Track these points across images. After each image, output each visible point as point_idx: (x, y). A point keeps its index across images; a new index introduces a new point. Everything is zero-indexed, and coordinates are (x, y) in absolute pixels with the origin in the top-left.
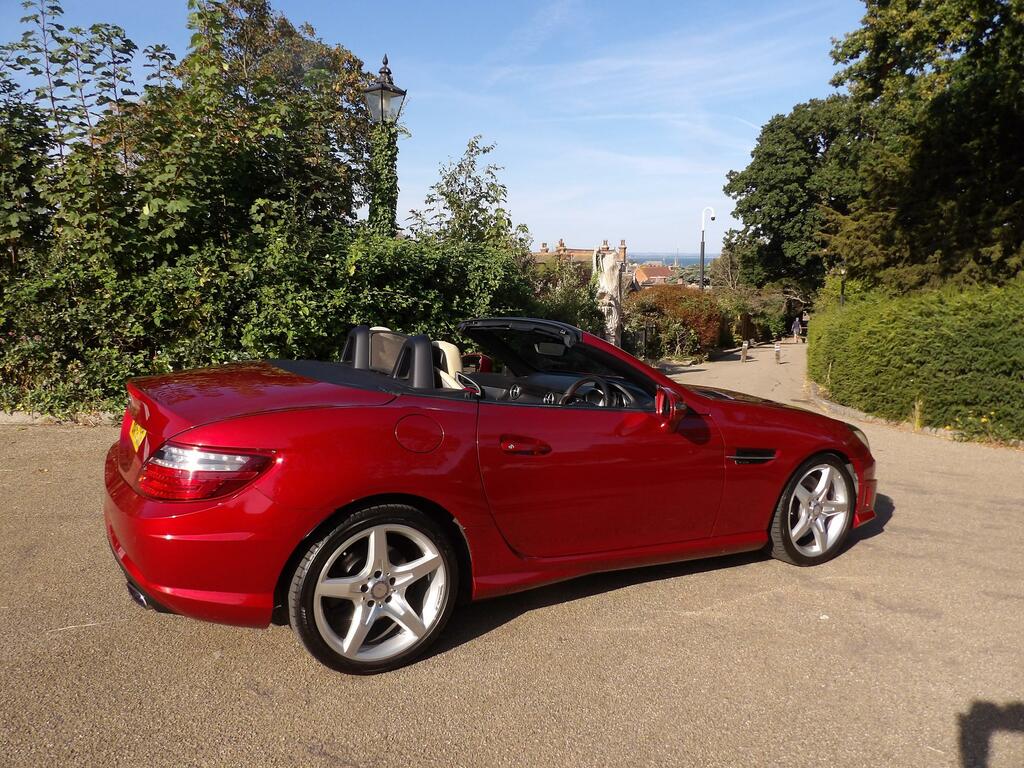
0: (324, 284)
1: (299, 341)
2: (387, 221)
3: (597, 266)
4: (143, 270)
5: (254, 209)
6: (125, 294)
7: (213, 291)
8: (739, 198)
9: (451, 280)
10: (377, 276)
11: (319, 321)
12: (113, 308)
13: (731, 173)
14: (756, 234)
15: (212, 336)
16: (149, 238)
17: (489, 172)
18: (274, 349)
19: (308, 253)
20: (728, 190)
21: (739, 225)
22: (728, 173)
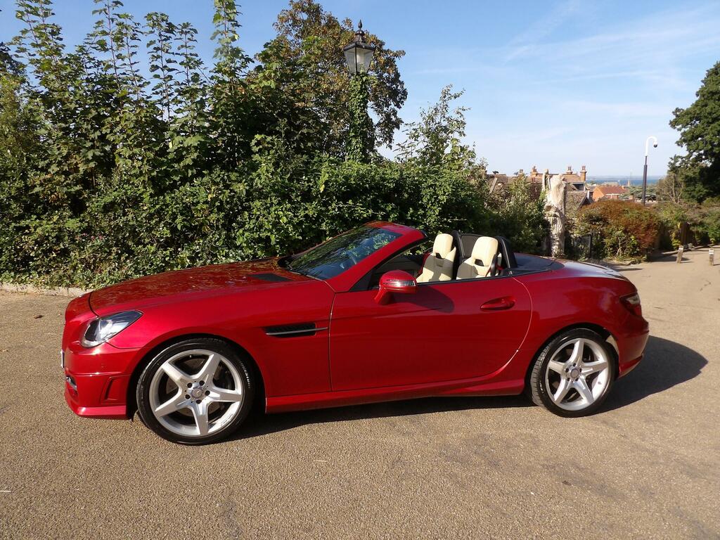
0: (299, 199)
1: (281, 243)
2: (359, 150)
3: (546, 184)
4: (174, 186)
5: (254, 142)
6: (158, 206)
7: (217, 204)
8: (683, 130)
9: (406, 195)
10: (344, 193)
11: (295, 227)
12: (150, 217)
13: (677, 110)
14: (699, 158)
15: (216, 238)
16: (176, 165)
17: (458, 113)
18: (262, 249)
19: (289, 175)
20: (673, 124)
21: (683, 151)
22: (674, 110)
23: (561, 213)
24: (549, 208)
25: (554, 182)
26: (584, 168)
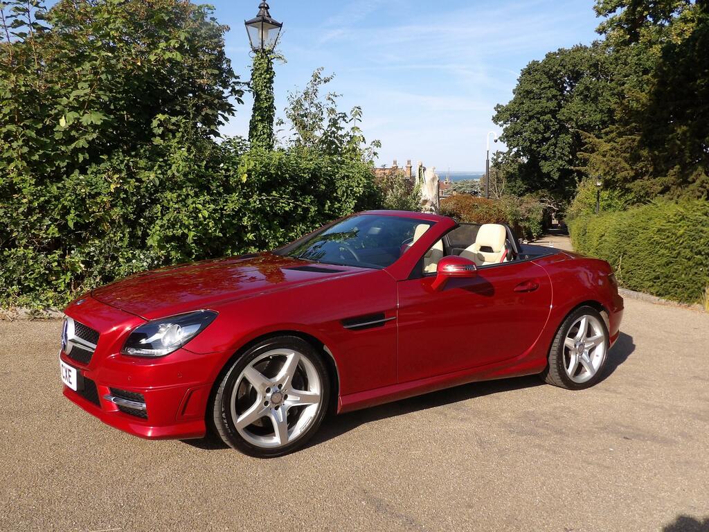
0: (221, 190)
1: (198, 242)
2: (266, 136)
3: (420, 178)
4: (57, 177)
5: (155, 123)
6: (42, 199)
7: (122, 196)
8: (505, 126)
9: (324, 187)
10: (264, 183)
11: (216, 222)
12: (30, 211)
13: (498, 106)
14: (517, 155)
15: (120, 237)
16: (63, 148)
17: (329, 99)
18: (173, 248)
19: (205, 163)
20: (496, 120)
21: (503, 147)
22: (495, 106)
23: (436, 208)
24: (425, 201)
25: (428, 176)
26: (409, 162)
